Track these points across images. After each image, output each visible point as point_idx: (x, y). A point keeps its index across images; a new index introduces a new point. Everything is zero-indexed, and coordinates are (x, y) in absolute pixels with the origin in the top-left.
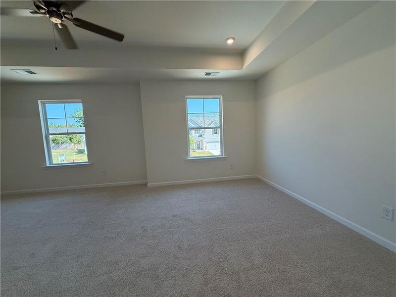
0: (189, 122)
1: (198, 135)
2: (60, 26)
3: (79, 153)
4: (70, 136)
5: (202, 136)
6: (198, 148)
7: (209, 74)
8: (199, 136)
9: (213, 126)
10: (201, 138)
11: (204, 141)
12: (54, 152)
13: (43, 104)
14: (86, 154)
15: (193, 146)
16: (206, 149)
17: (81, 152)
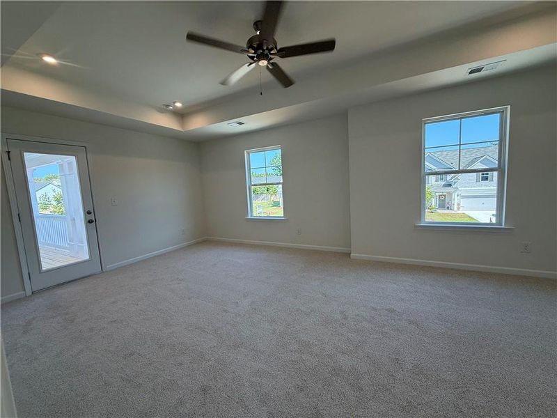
0: (426, 163)
1: (443, 183)
2: (271, 67)
3: (274, 206)
4: (268, 186)
5: (450, 185)
6: (442, 206)
7: (479, 70)
8: (445, 186)
9: (478, 166)
10: (448, 189)
11: (455, 196)
12: (255, 203)
13: (248, 153)
14: (282, 206)
15: (431, 201)
16: (458, 209)
17: (276, 204)
